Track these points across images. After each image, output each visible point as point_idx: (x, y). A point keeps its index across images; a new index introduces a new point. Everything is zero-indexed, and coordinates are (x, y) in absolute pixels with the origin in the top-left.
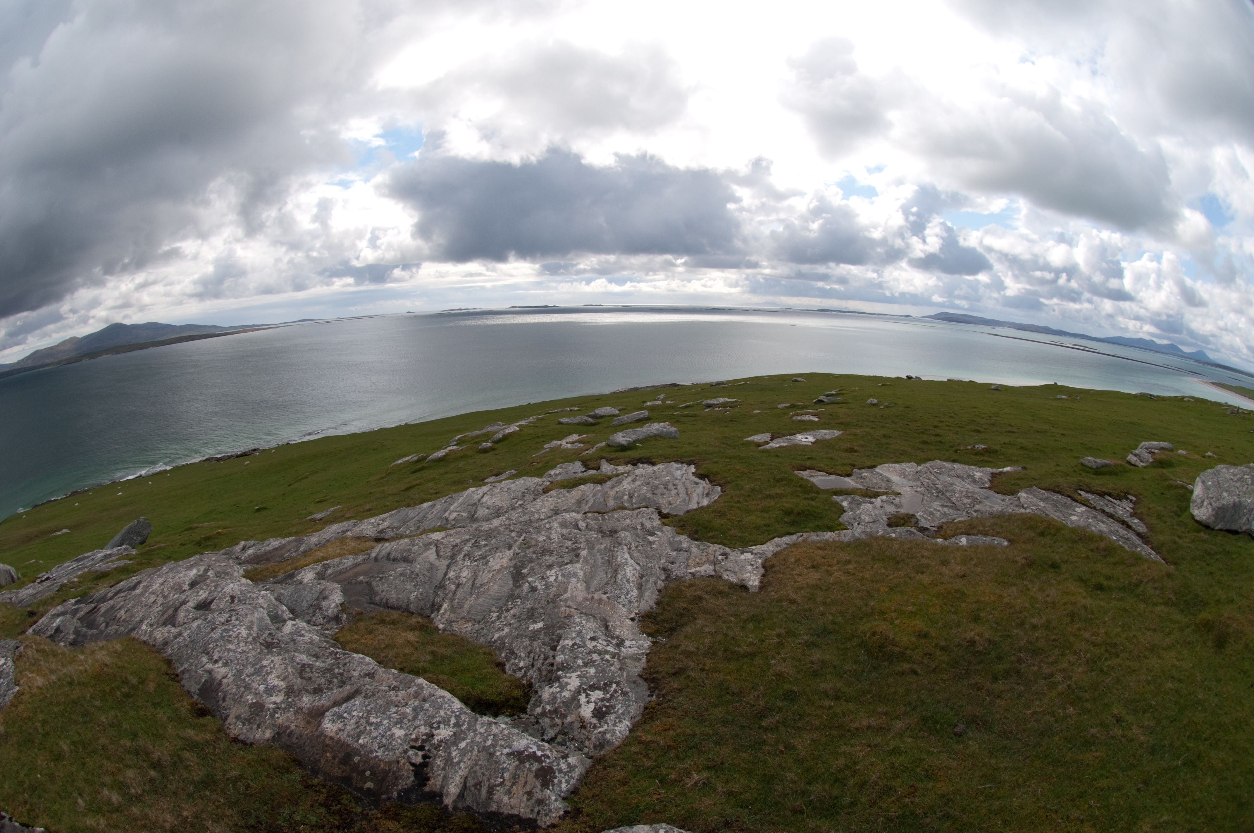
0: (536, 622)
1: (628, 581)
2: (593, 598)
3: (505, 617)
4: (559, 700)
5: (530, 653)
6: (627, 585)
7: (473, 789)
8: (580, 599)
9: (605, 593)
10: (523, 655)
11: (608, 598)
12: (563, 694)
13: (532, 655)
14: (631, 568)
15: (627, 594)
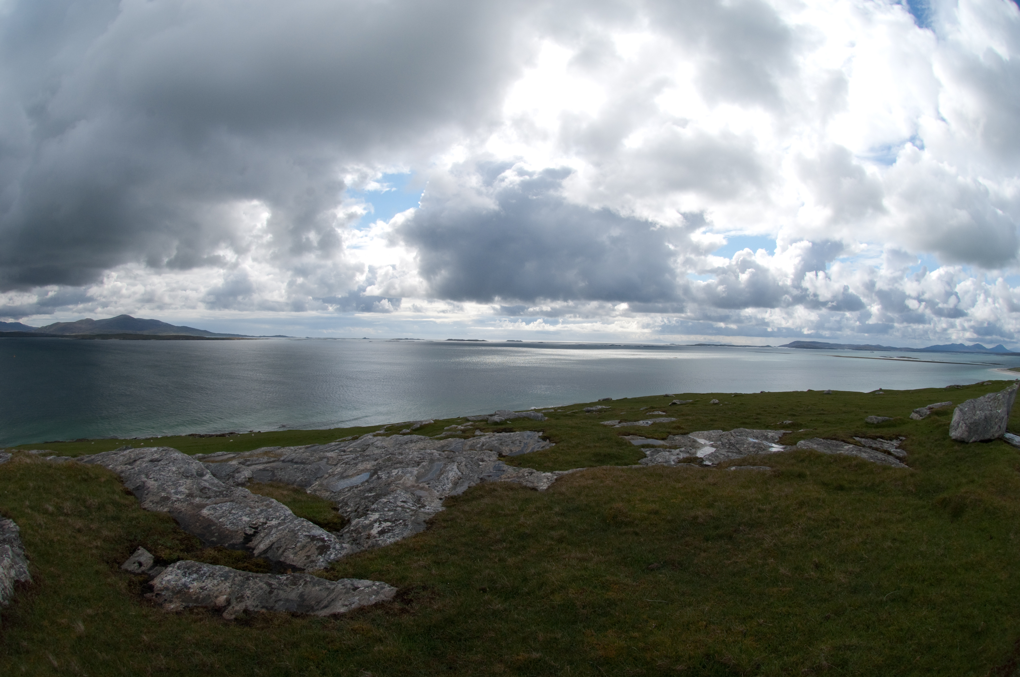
0: (371, 493)
1: (448, 479)
2: (418, 485)
3: (354, 490)
4: (360, 524)
5: (357, 504)
6: (446, 481)
7: (275, 549)
8: (408, 485)
9: (428, 484)
10: (352, 505)
11: (429, 487)
12: (364, 522)
13: (358, 506)
14: (454, 473)
15: (444, 486)
